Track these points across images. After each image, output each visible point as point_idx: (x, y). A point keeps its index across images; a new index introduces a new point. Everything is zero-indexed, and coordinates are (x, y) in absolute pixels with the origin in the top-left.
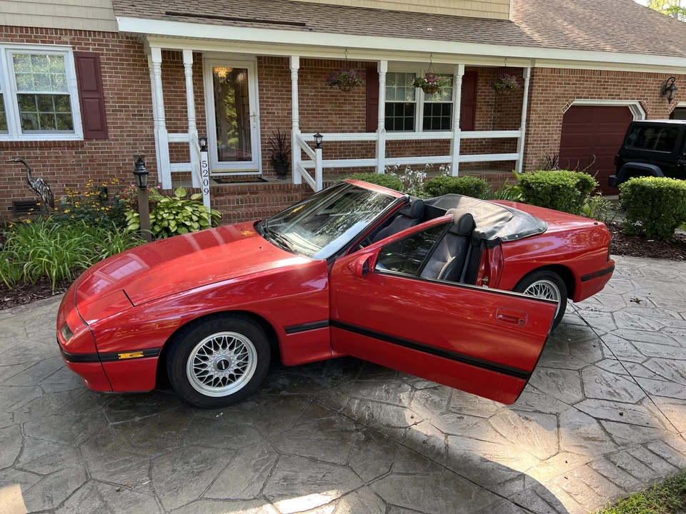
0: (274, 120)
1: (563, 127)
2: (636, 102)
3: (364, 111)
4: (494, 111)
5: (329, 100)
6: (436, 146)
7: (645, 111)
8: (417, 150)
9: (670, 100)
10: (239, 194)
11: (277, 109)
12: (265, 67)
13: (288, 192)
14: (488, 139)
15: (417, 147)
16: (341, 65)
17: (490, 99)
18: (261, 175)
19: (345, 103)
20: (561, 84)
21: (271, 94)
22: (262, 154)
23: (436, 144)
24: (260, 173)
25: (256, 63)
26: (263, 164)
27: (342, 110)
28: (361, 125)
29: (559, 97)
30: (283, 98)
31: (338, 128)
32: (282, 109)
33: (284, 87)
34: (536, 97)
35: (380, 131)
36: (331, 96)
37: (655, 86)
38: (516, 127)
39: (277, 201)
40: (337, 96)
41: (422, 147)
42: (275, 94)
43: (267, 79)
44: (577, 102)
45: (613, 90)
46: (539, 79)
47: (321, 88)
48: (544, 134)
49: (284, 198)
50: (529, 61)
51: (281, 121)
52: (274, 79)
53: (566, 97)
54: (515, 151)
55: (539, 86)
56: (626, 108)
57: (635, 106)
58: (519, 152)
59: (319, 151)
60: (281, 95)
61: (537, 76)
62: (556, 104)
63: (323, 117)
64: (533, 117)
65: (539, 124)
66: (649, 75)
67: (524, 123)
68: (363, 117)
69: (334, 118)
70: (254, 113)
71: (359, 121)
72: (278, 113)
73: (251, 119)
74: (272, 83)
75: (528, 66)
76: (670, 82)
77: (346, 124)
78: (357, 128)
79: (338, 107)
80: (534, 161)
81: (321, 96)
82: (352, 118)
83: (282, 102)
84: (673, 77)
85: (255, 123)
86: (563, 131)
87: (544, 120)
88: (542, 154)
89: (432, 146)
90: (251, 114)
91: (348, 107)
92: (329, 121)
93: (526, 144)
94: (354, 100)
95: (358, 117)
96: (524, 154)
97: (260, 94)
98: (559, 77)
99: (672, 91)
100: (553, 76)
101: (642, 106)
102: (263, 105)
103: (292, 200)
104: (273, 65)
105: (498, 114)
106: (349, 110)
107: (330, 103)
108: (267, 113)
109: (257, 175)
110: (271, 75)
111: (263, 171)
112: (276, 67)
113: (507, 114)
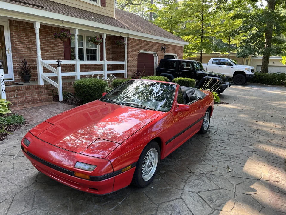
0: (20, 53)
1: (138, 61)
2: (155, 53)
3: (63, 50)
4: (112, 54)
5: (47, 44)
6: (93, 67)
7: (158, 56)
8: (86, 69)
9: (164, 52)
10: (11, 91)
11: (22, 48)
12: (14, 26)
13: (38, 89)
14: (111, 64)
15: (86, 67)
16: (51, 28)
17: (110, 48)
18: (14, 81)
19: (54, 47)
20: (136, 44)
21: (18, 40)
22: (14, 70)
23: (92, 66)
24: (13, 80)
25: (8, 23)
26: (14, 76)
27: (53, 50)
28: (62, 57)
29: (136, 49)
30: (24, 42)
31: (52, 58)
32: (24, 48)
33: (25, 37)
34: (130, 49)
35: (77, 60)
36: (48, 43)
37: (160, 47)
38: (123, 60)
39: (35, 94)
40: (50, 43)
41: (87, 67)
42: (20, 40)
43: (15, 32)
44: (141, 52)
45: (150, 48)
46: (130, 42)
47: (43, 39)
48: (133, 63)
49: (39, 92)
50: (126, 35)
51: (23, 53)
52: (19, 32)
53: (138, 50)
54: (123, 69)
55: (130, 45)
56: (152, 55)
57: (155, 54)
58: (125, 70)
59: (60, 69)
60: (23, 40)
61: (130, 41)
62: (135, 52)
63: (45, 53)
64: (129, 56)
65: (131, 59)
66: (158, 43)
67: (126, 59)
68: (63, 53)
69: (50, 53)
70: (8, 49)
71: (61, 55)
72: (22, 49)
73: (7, 52)
74: (18, 34)
75: (126, 36)
76: (164, 46)
77: (55, 56)
78: (61, 58)
79: (51, 48)
80: (131, 73)
81: (43, 42)
82: (58, 53)
83: (24, 44)
84: (165, 45)
85: (9, 54)
86: (138, 62)
87: (132, 58)
88: (133, 71)
89: (91, 67)
90: (7, 49)
91: (56, 48)
92: (48, 54)
93: (128, 66)
94: (58, 45)
95: (61, 53)
96: (127, 70)
97: (11, 39)
98: (136, 42)
99: (165, 49)
100: (134, 41)
101: (157, 54)
102: (14, 45)
103: (43, 93)
104: (18, 25)
105: (114, 55)
106: (56, 50)
107: (48, 46)
108: (16, 49)
109: (12, 81)
110: (17, 30)
111: (15, 79)
112: (20, 26)
113: (118, 55)
